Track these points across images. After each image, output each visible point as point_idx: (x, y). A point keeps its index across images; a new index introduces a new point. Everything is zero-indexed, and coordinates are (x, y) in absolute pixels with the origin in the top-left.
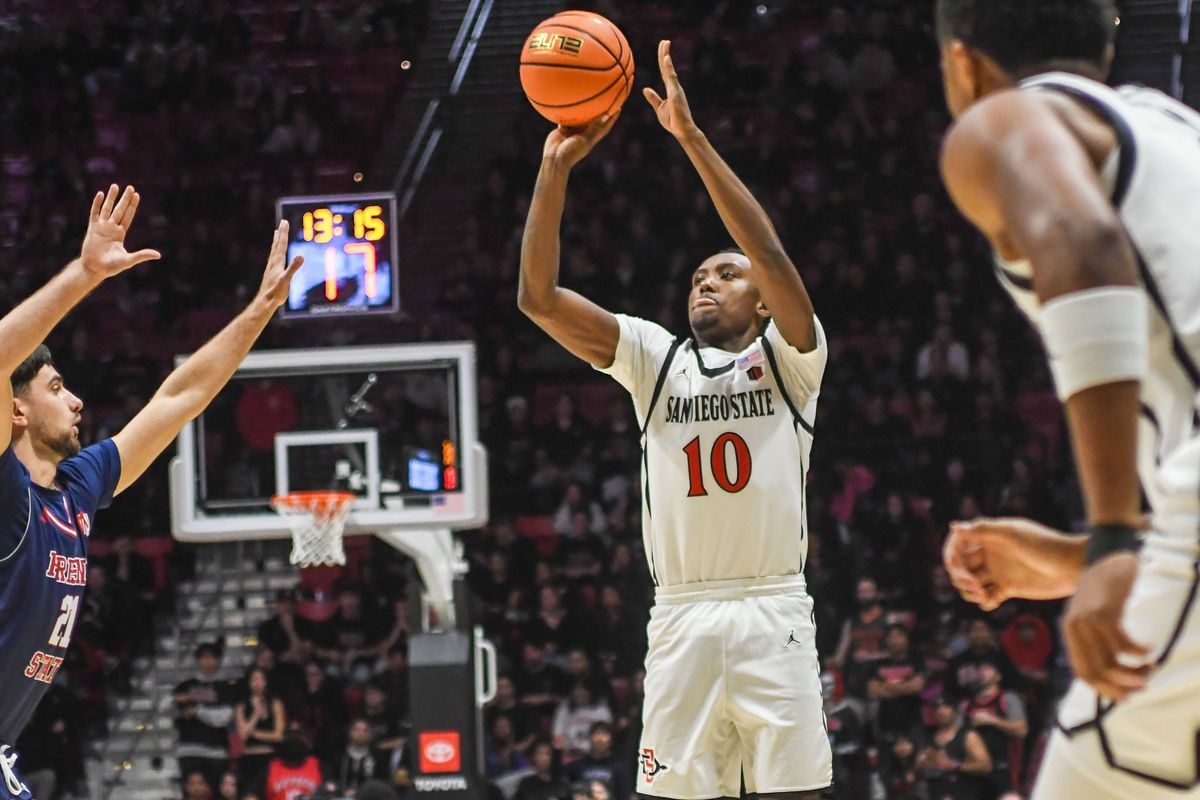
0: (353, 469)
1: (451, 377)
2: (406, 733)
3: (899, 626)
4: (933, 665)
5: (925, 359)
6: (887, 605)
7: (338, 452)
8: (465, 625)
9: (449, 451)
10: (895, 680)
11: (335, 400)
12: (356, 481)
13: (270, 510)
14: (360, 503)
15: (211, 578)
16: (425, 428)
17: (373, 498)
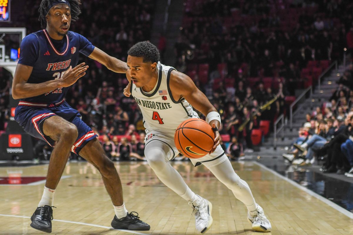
1: (20, 36)
3: (111, 90)
4: (118, 98)
5: (118, 36)
6: (108, 86)
10: (110, 101)
14: (1, 61)
16: (14, 46)
17: (3, 60)
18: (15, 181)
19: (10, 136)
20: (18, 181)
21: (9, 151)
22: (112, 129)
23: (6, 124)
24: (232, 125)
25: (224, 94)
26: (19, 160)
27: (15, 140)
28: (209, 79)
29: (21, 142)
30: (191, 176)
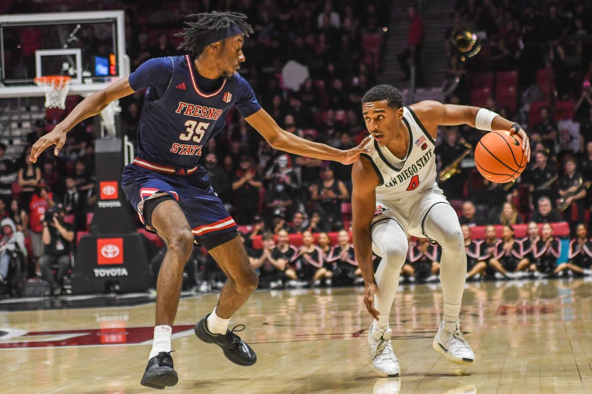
0: (70, 66)
1: (114, 26)
2: (94, 182)
7: (63, 59)
8: (120, 135)
9: (113, 58)
11: (62, 35)
12: (71, 71)
13: (34, 84)
14: (74, 81)
15: (6, 114)
16: (102, 49)
17: (79, 79)
18: (113, 338)
19: (100, 241)
20: (120, 337)
21: (98, 272)
22: (316, 219)
23: (90, 216)
24: (573, 201)
25: (553, 135)
26: (119, 293)
27: (110, 250)
28: (520, 105)
29: (122, 253)
30: (487, 314)
